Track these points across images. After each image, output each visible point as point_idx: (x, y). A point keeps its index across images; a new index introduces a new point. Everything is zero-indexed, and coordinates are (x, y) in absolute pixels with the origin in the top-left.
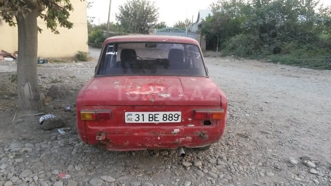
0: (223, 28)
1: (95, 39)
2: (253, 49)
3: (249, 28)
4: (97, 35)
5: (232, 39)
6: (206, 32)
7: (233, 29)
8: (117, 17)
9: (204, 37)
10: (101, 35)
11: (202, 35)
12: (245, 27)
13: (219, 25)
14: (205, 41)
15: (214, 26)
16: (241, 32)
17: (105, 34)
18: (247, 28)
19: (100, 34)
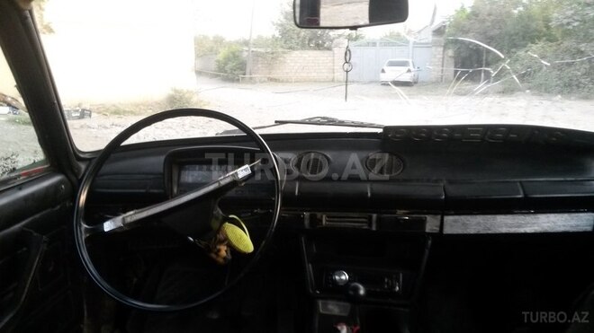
0: (497, 32)
1: (226, 64)
2: (585, 74)
3: (576, 24)
4: (231, 55)
5: (519, 53)
6: (456, 42)
7: (521, 34)
8: (273, 23)
9: (450, 52)
10: (238, 57)
11: (445, 47)
12: (565, 21)
13: (489, 24)
14: (453, 60)
15: (477, 26)
16: (539, 38)
17: (245, 54)
18: (568, 24)
19: (237, 54)
